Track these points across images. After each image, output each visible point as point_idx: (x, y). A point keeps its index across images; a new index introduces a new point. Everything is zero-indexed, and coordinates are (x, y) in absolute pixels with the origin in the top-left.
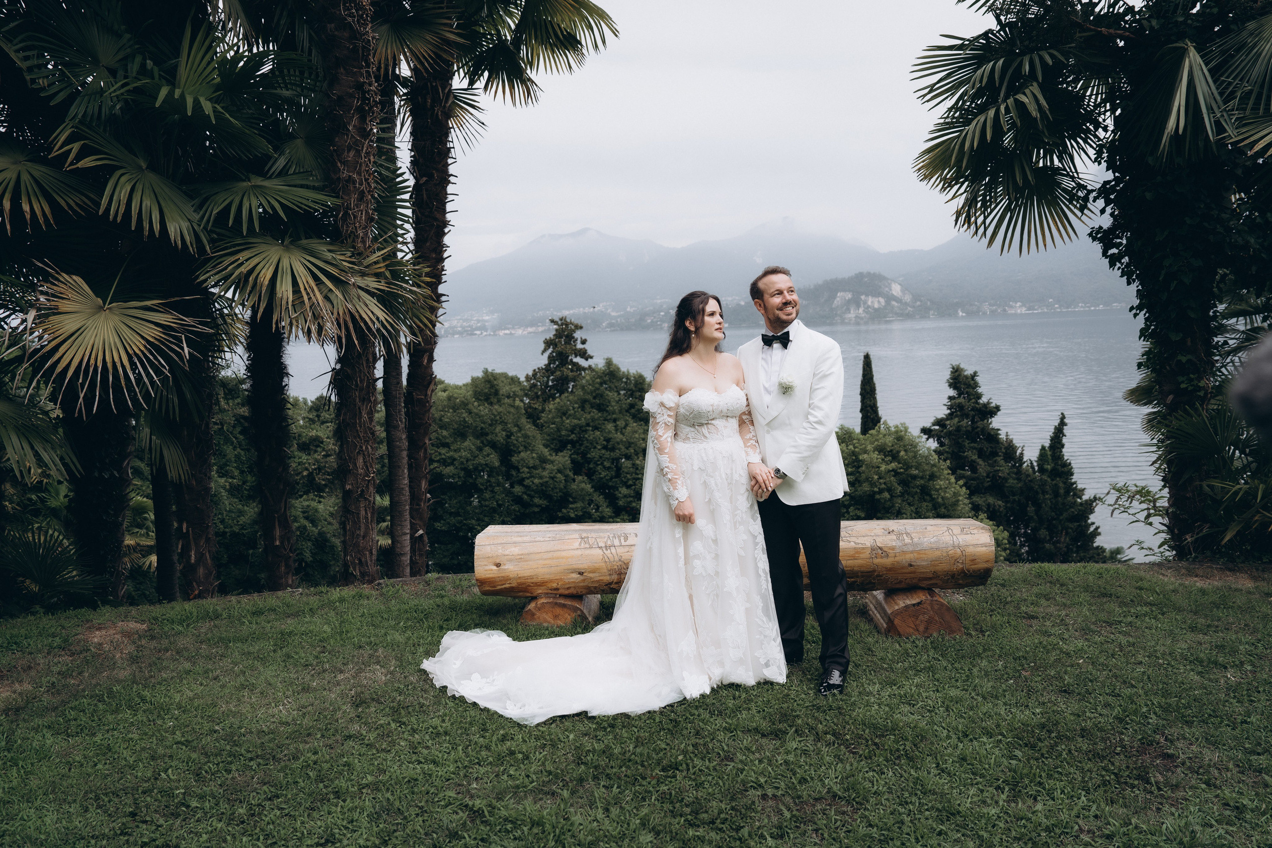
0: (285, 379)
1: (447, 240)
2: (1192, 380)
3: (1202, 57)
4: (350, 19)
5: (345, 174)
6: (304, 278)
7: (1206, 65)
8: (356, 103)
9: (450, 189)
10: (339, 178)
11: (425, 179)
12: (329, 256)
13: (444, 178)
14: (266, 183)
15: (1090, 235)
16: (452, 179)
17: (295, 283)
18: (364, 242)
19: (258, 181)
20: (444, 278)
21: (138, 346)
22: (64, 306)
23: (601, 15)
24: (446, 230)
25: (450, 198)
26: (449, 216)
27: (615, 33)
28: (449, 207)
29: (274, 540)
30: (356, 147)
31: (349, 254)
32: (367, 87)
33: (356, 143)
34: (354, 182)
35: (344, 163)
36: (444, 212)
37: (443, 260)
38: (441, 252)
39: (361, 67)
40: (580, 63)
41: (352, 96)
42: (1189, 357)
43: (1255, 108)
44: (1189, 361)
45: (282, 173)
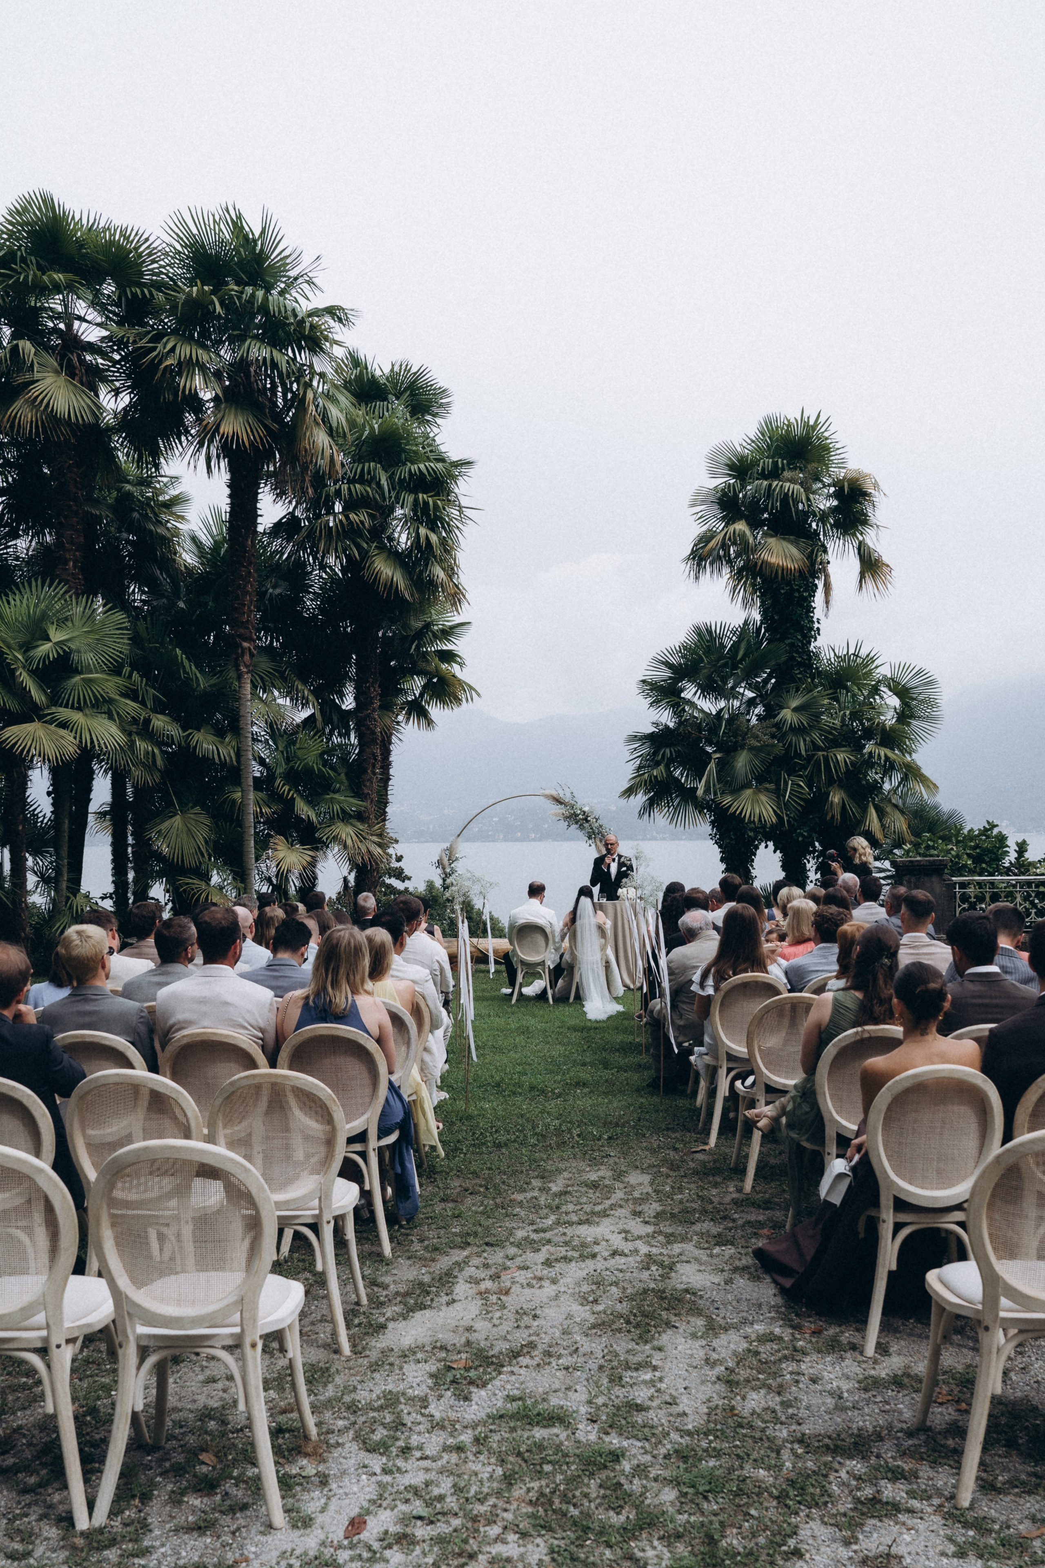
3: (716, 764)
5: (366, 791)
6: (355, 837)
9: (390, 783)
12: (361, 827)
14: (336, 796)
16: (391, 778)
19: (332, 795)
21: (305, 863)
22: (279, 848)
23: (471, 688)
25: (390, 788)
27: (479, 695)
30: (370, 780)
36: (387, 795)
40: (459, 708)
45: (338, 791)
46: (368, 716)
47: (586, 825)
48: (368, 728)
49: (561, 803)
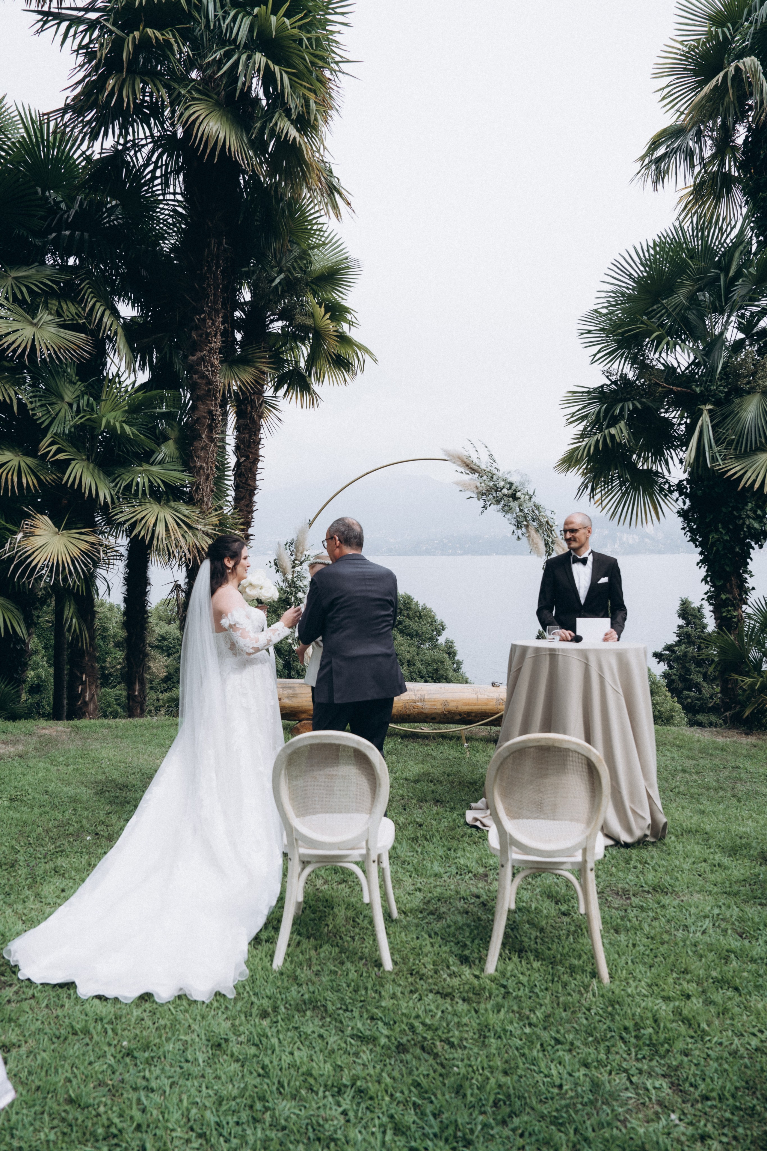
0: (148, 587)
1: (255, 498)
2: (729, 611)
3: (710, 417)
4: (207, 373)
5: (198, 464)
6: (172, 525)
7: (711, 422)
8: (208, 422)
9: (260, 465)
10: (195, 466)
11: (243, 459)
12: (187, 512)
13: (256, 459)
14: (153, 468)
15: (678, 512)
16: (261, 458)
17: (167, 529)
18: (207, 505)
19: (148, 467)
20: (253, 524)
23: (364, 350)
24: (256, 492)
25: (259, 471)
26: (258, 483)
27: (372, 355)
28: (258, 477)
29: (134, 691)
31: (198, 511)
32: (214, 413)
33: (206, 445)
34: (204, 469)
35: (198, 457)
37: (252, 512)
38: (252, 506)
39: (212, 401)
40: (352, 379)
41: (205, 417)
42: (728, 596)
43: (735, 449)
44: (727, 599)
45: (161, 462)
46: (202, 359)
47: (514, 505)
48: (203, 376)
49: (473, 471)
